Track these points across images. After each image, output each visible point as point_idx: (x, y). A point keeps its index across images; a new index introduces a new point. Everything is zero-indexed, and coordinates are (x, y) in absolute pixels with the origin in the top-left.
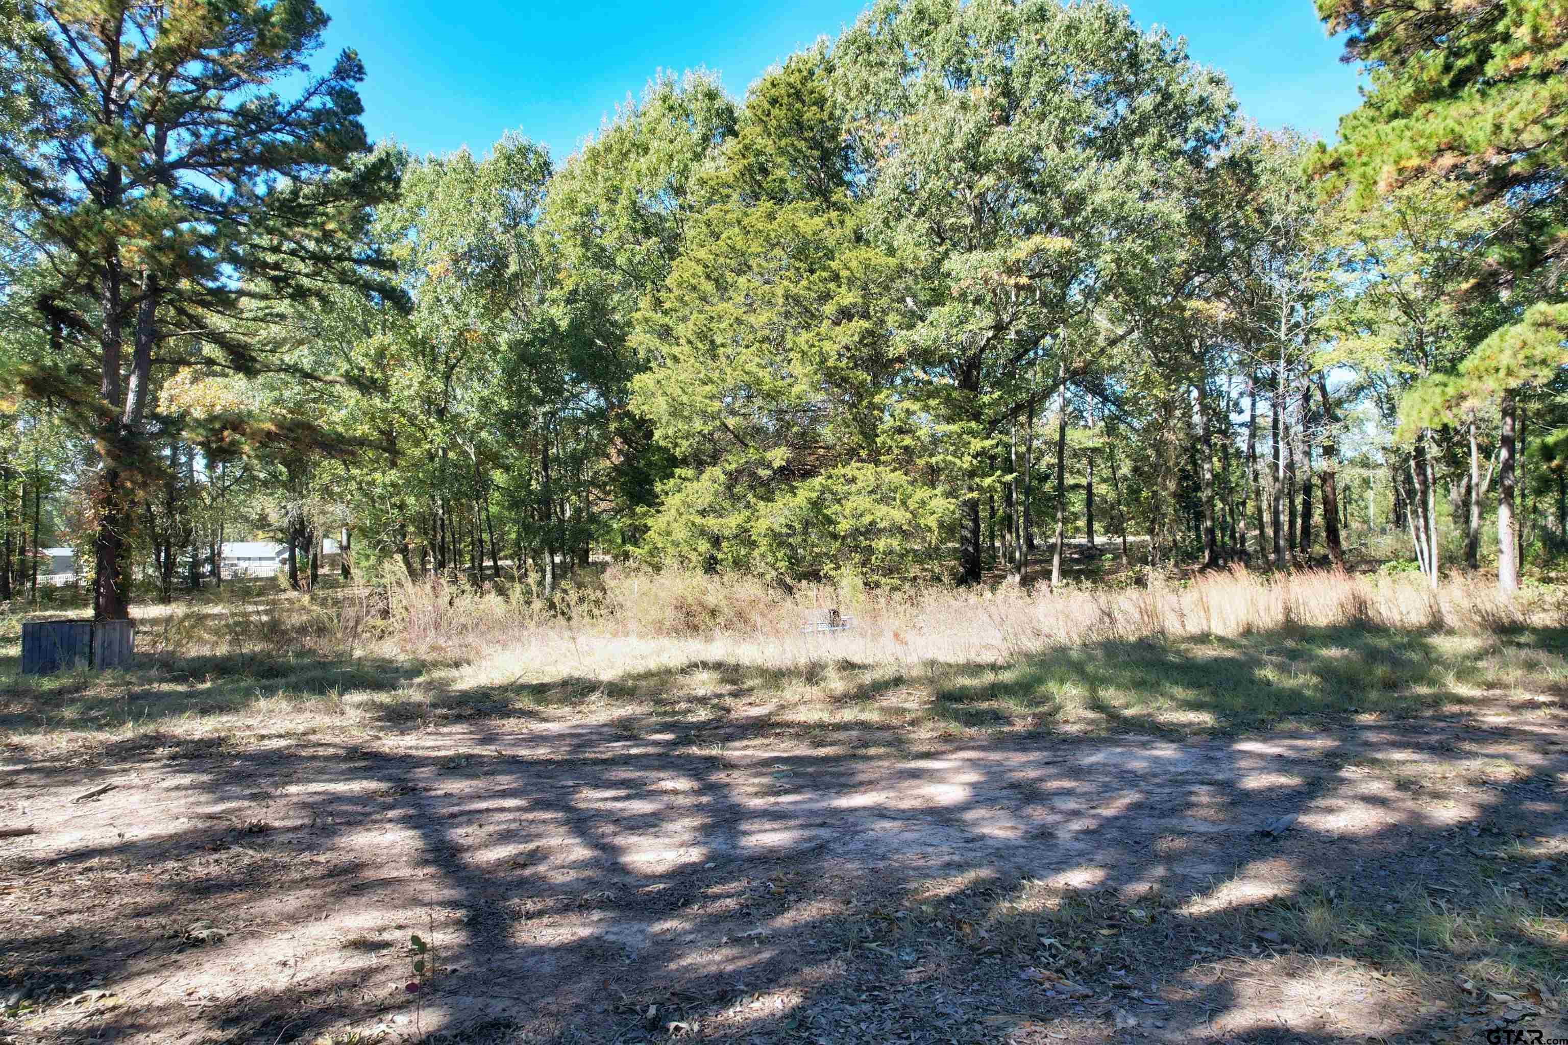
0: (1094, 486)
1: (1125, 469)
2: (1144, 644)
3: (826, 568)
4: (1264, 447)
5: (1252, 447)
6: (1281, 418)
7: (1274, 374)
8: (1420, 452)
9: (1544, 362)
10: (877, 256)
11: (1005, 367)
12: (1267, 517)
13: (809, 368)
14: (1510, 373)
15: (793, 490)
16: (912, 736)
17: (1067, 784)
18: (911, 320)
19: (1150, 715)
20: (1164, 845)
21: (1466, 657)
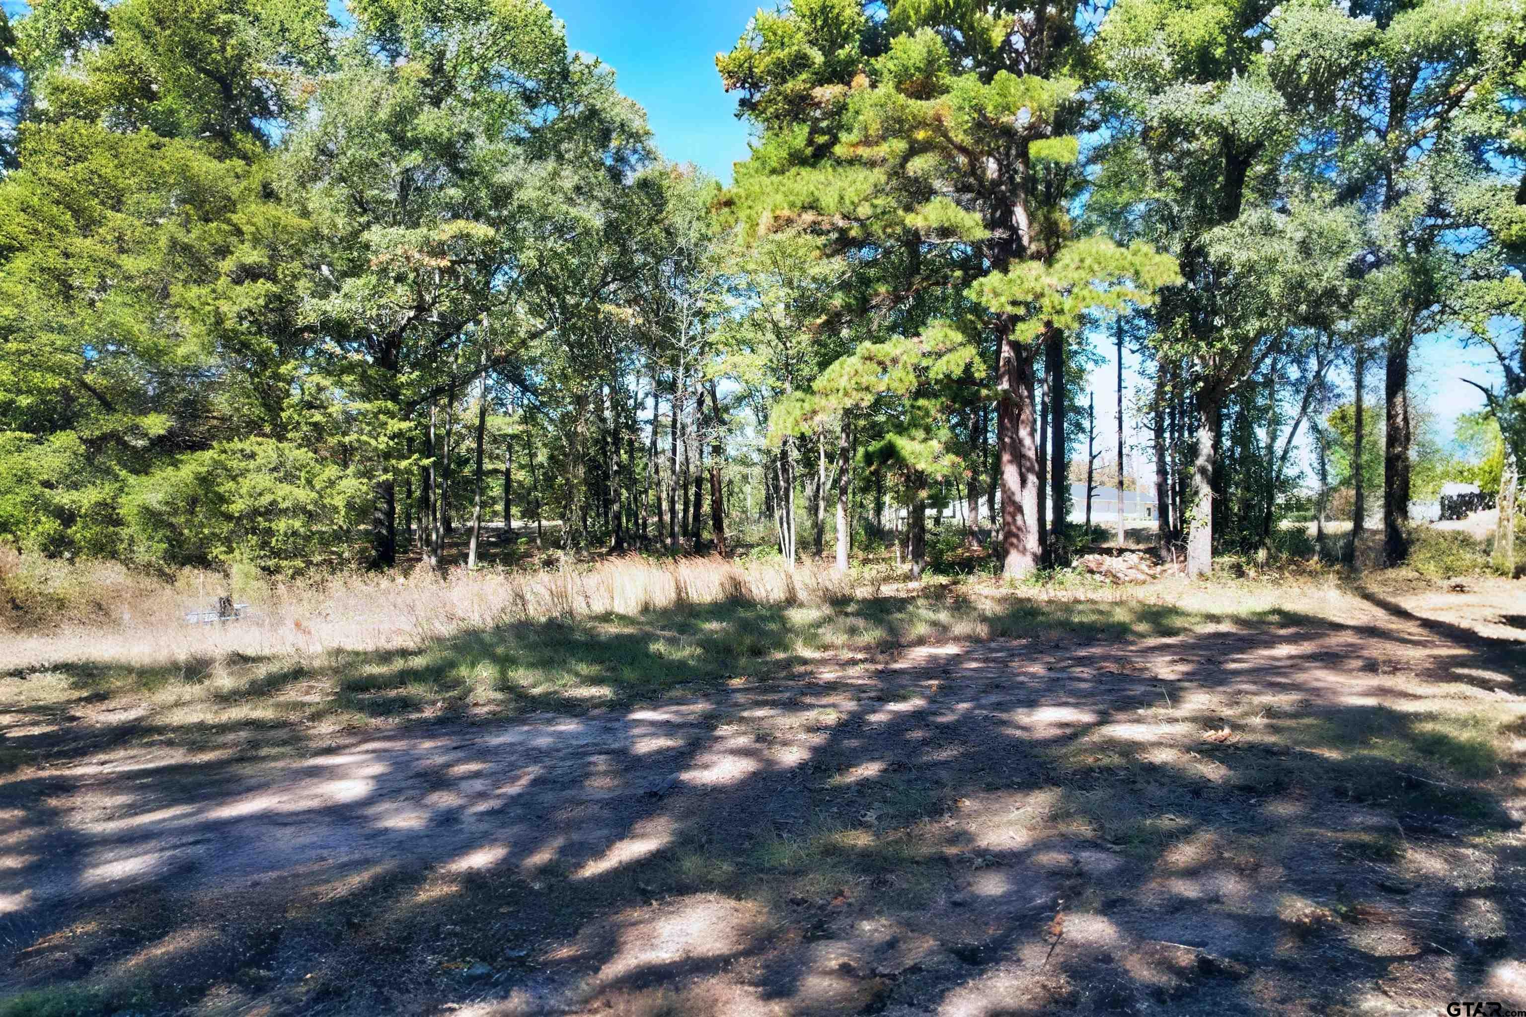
0: (513, 471)
1: (542, 457)
2: (552, 625)
3: (215, 552)
4: (665, 443)
5: (654, 443)
6: (679, 417)
7: (675, 380)
8: (784, 454)
9: (867, 389)
10: (289, 217)
11: (427, 348)
12: (665, 506)
13: (200, 328)
14: (846, 394)
15: (175, 464)
16: (311, 732)
17: (474, 767)
18: (324, 289)
19: (555, 692)
20: (562, 815)
21: (811, 625)
